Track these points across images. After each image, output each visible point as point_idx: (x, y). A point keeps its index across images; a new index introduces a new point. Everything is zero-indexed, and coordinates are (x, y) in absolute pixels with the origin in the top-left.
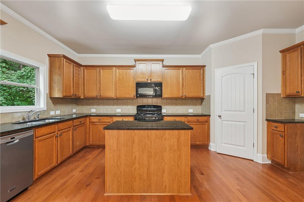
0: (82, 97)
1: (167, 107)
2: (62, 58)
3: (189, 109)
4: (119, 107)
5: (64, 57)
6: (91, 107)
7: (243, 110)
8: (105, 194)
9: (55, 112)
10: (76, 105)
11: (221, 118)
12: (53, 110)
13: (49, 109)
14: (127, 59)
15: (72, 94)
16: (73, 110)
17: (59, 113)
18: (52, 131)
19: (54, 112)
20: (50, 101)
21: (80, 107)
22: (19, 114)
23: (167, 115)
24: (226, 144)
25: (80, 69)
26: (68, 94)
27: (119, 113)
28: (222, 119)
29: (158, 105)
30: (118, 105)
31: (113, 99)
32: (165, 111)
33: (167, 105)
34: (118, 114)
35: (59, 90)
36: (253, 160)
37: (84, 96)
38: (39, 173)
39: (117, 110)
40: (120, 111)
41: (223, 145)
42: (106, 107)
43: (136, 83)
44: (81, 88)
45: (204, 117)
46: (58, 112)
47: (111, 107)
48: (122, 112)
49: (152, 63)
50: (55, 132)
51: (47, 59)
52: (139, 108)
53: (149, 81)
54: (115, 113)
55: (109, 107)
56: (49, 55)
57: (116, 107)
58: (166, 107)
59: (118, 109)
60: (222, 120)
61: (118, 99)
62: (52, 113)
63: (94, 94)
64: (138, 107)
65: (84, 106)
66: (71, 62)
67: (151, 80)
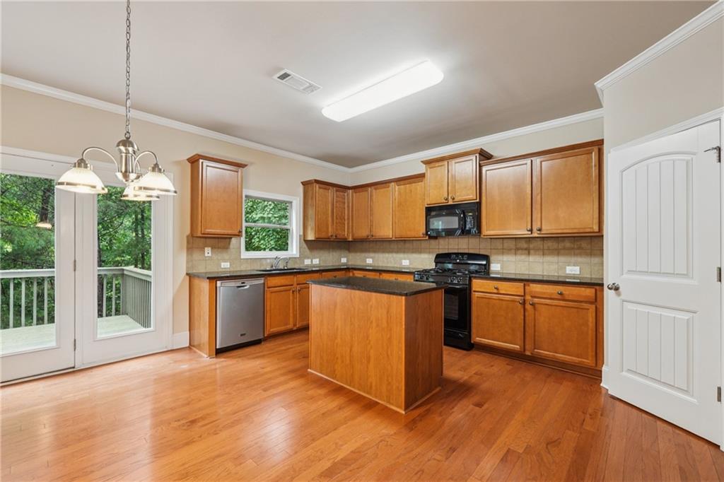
0: (350, 239)
1: (505, 258)
2: (315, 184)
3: (568, 266)
4: (406, 255)
5: (317, 181)
6: (367, 255)
7: (685, 273)
8: (309, 370)
9: (312, 261)
10: (347, 252)
11: (619, 295)
12: (308, 258)
13: (302, 257)
14: (410, 163)
15: (330, 234)
16: (342, 259)
17: (318, 263)
18: (287, 283)
19: (310, 260)
20: (305, 245)
21: (353, 254)
22: (268, 261)
23: (504, 276)
24: (635, 372)
25: (346, 194)
26: (323, 235)
27: (407, 268)
28: (623, 297)
29: (481, 253)
30: (404, 252)
31: (390, 241)
32: (499, 269)
33: (503, 253)
34: (404, 268)
35: (312, 229)
36: (719, 446)
37: (353, 236)
38: (271, 330)
39: (403, 261)
40: (408, 264)
41: (624, 373)
42: (387, 255)
43: (426, 208)
44: (348, 223)
45: (583, 289)
46: (316, 261)
47: (395, 255)
48: (411, 266)
49: (456, 163)
50: (292, 285)
51: (301, 188)
52: (440, 258)
53: (451, 202)
54: (400, 268)
55: (390, 255)
56: (303, 183)
57: (401, 255)
58: (500, 257)
59: (405, 259)
60: (624, 301)
61: (405, 240)
62: (307, 262)
63: (363, 233)
64: (438, 256)
65: (358, 254)
66: (328, 187)
67: (454, 199)
